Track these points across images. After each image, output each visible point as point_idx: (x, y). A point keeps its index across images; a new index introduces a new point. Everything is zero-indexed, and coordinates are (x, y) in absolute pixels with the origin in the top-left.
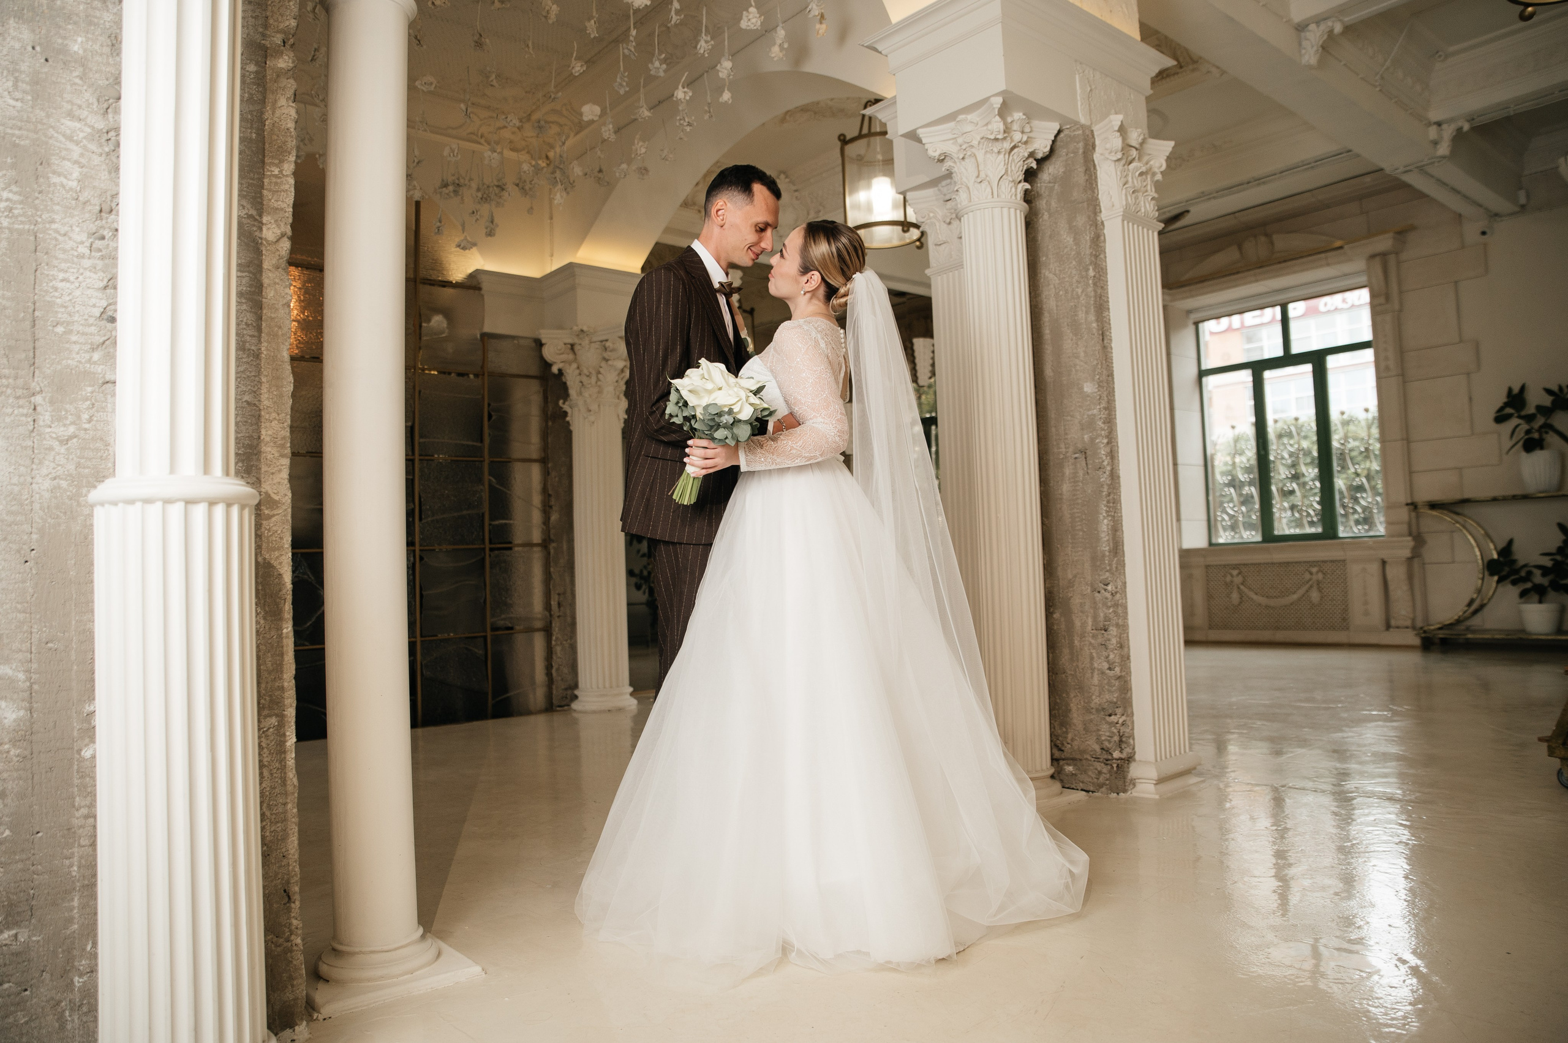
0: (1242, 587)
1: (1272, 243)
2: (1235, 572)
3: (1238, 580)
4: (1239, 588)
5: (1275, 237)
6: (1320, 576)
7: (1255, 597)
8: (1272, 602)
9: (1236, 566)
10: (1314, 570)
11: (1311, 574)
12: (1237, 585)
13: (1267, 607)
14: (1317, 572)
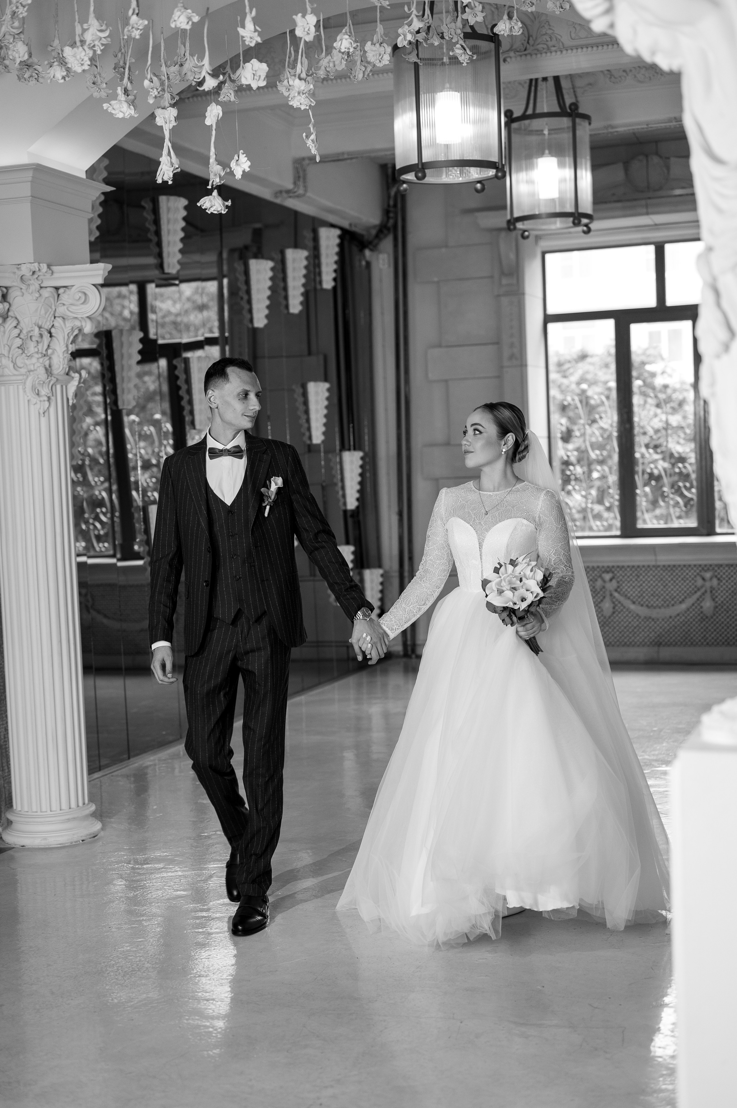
0: (616, 594)
1: (668, 168)
2: (607, 577)
3: (612, 586)
4: (611, 595)
5: (673, 160)
6: (715, 582)
7: (632, 607)
8: (654, 613)
9: (608, 570)
10: (708, 575)
11: (704, 579)
12: (610, 591)
13: (647, 618)
14: (711, 579)
